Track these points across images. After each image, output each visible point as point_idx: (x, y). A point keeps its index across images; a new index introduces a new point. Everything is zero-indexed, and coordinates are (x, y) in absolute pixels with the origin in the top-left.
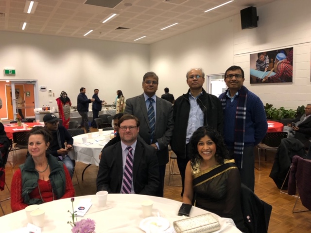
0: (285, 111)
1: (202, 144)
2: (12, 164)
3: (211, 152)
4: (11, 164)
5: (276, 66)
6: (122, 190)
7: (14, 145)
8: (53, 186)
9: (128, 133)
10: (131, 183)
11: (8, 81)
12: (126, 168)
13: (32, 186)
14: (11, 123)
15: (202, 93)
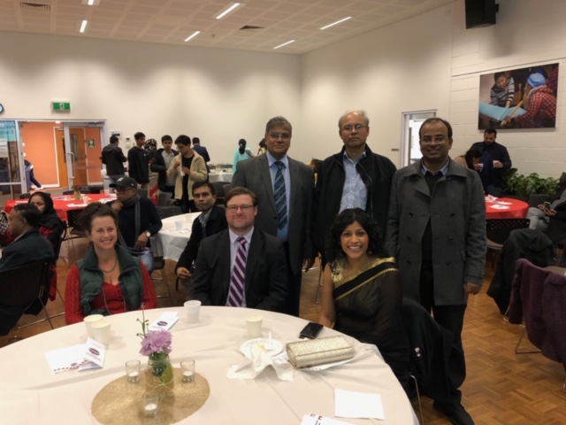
0: (539, 180)
1: (349, 234)
2: (67, 261)
3: (361, 247)
4: (65, 261)
5: (526, 97)
6: (228, 302)
7: (69, 230)
8: (125, 292)
9: (240, 215)
10: (242, 294)
11: (58, 122)
12: (235, 269)
13: (94, 292)
14: (65, 193)
15: (364, 153)
